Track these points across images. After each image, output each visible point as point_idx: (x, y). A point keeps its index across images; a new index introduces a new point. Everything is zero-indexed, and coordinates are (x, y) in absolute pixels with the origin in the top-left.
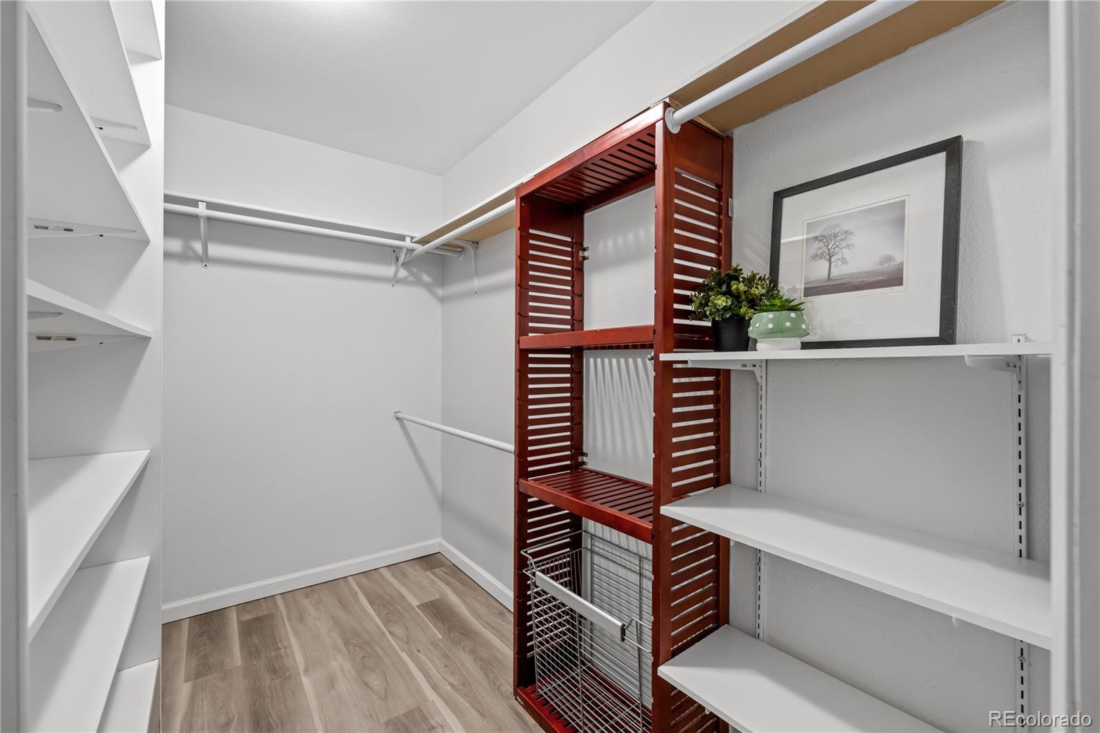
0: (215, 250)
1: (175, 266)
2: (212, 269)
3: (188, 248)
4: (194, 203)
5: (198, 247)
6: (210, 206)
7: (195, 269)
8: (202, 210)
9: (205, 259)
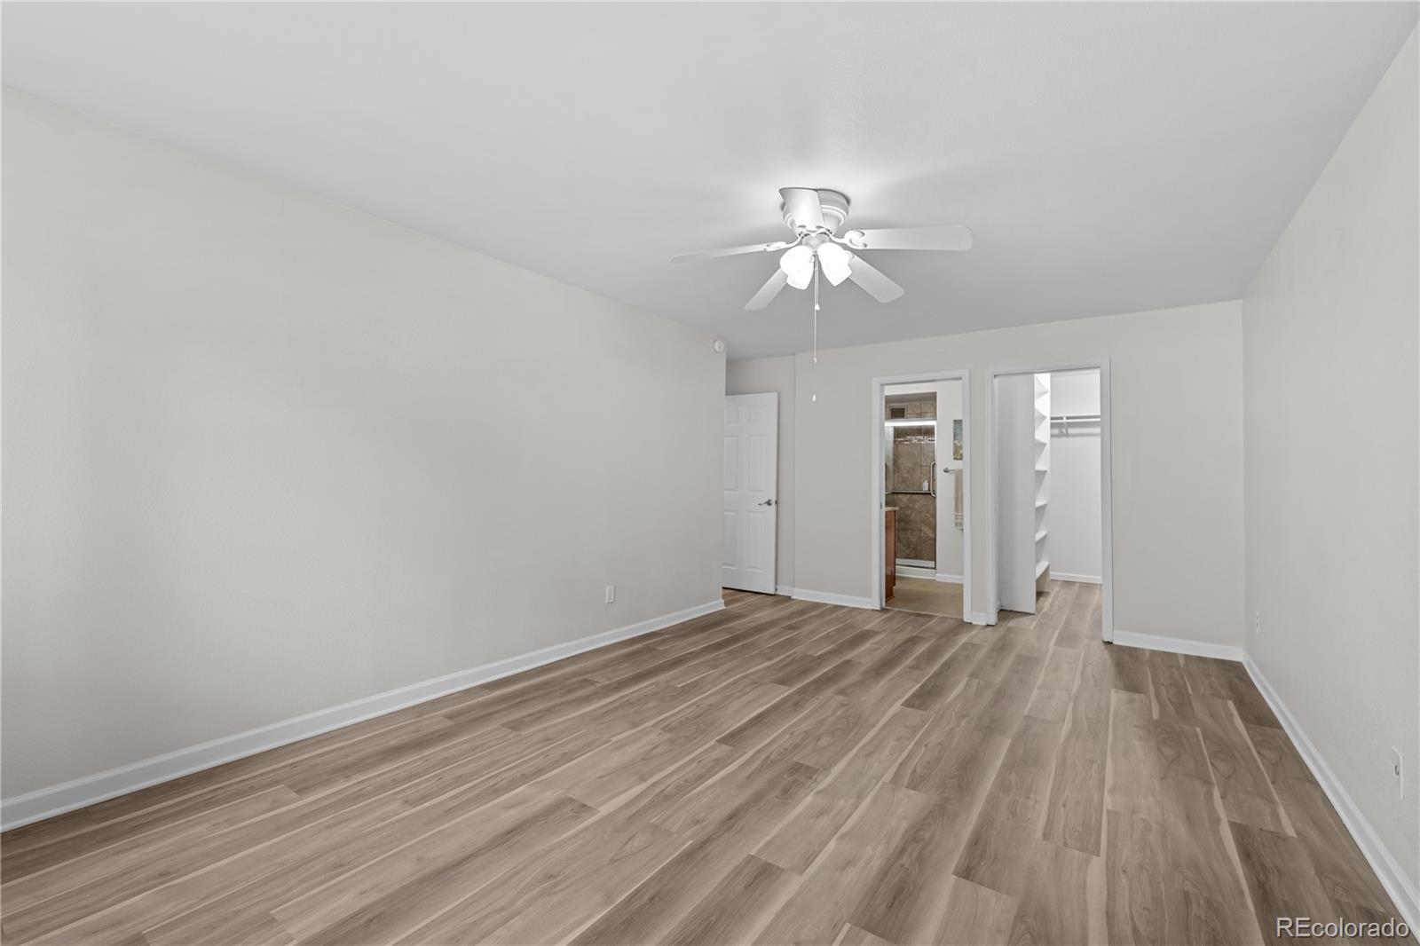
0: (1071, 431)
1: (1055, 439)
2: (1070, 439)
3: (1061, 431)
4: (1061, 418)
5: (1064, 430)
6: (1067, 418)
7: (1063, 439)
8: (1065, 420)
9: (1067, 435)
